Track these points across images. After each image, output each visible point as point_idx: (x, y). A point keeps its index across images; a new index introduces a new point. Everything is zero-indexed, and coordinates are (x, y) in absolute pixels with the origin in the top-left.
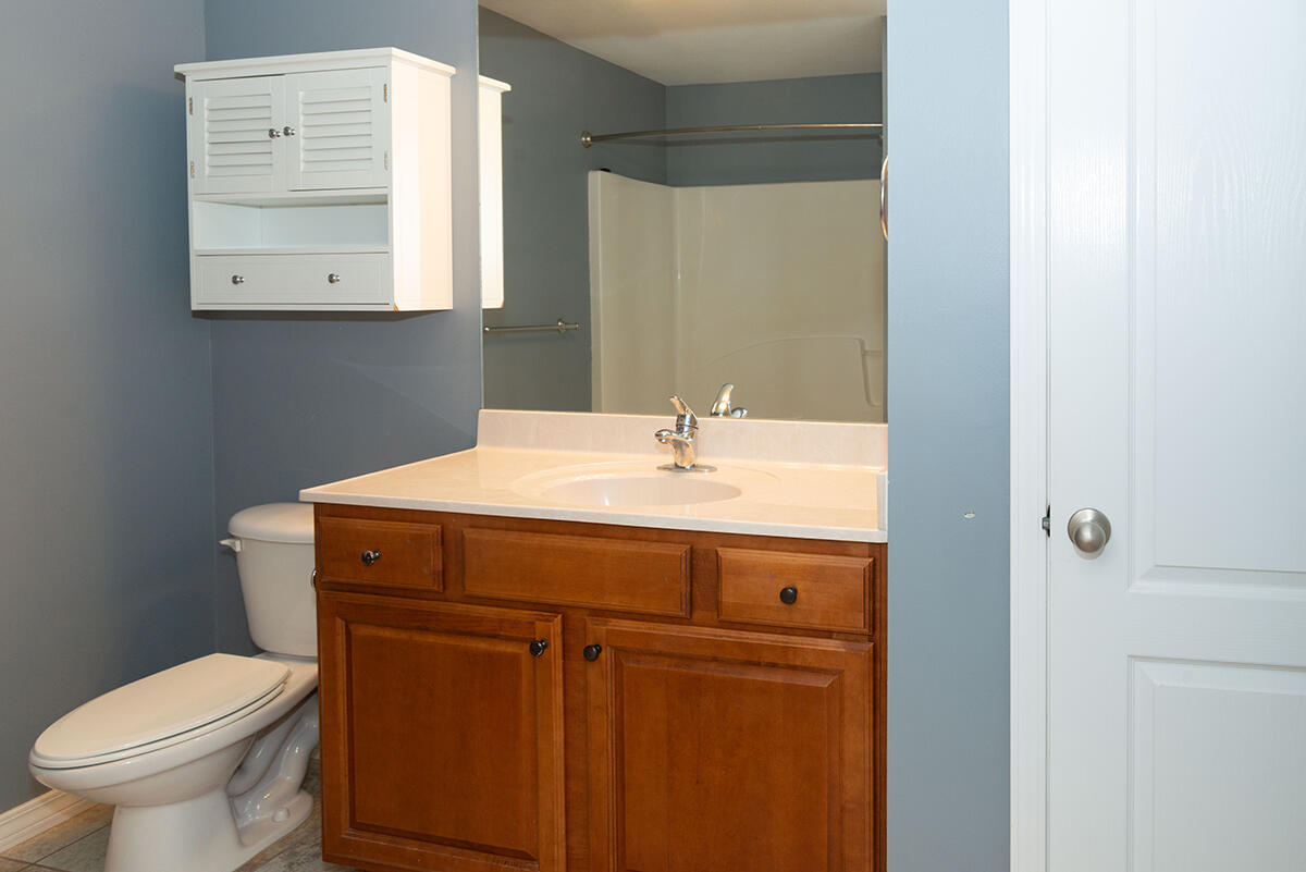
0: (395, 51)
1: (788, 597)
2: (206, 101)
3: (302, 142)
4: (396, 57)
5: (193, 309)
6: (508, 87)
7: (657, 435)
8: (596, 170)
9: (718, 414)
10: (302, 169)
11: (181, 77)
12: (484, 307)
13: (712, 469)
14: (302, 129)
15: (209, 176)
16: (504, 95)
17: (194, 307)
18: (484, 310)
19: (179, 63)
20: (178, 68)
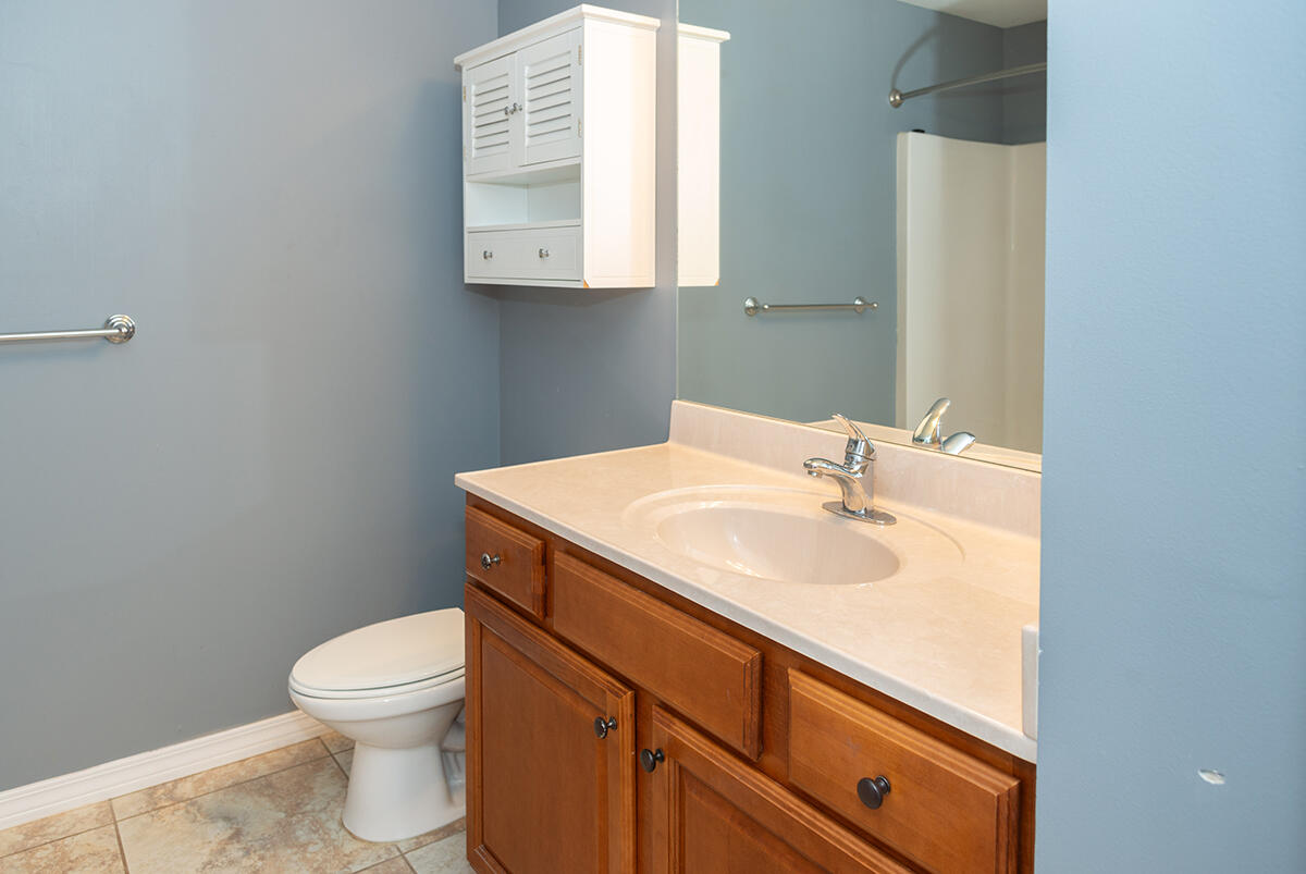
0: (585, 8)
1: (873, 794)
2: (473, 87)
3: (527, 117)
4: (588, 14)
5: (466, 281)
6: (726, 36)
7: (805, 465)
8: (908, 131)
9: (922, 441)
10: (526, 144)
11: (459, 68)
12: (680, 284)
13: (889, 519)
14: (527, 104)
15: (475, 158)
16: (724, 45)
17: (467, 280)
18: (680, 288)
19: (459, 54)
20: (457, 60)
